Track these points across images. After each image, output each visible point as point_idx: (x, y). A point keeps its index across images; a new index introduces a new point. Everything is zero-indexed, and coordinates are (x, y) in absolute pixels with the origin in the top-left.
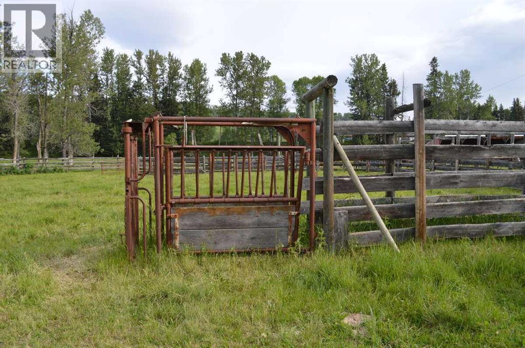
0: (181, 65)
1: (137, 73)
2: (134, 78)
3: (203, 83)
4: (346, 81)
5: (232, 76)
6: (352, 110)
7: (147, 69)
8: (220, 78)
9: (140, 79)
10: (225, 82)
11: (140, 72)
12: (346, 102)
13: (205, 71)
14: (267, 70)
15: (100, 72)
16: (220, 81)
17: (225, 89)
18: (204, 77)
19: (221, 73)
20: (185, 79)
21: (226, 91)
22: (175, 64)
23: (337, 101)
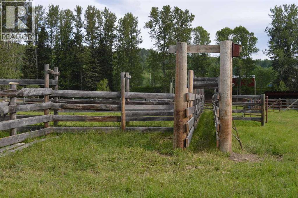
0: (116, 18)
1: (77, 26)
2: (75, 30)
3: (135, 34)
4: (266, 30)
5: (160, 28)
6: (272, 58)
7: (86, 22)
8: (149, 30)
9: (79, 31)
10: (153, 33)
11: (79, 25)
12: (264, 51)
13: (136, 23)
14: (191, 21)
15: (47, 26)
16: (150, 32)
17: (154, 40)
18: (136, 28)
19: (149, 25)
20: (120, 31)
21: (155, 41)
22: (111, 18)
23: (258, 50)
